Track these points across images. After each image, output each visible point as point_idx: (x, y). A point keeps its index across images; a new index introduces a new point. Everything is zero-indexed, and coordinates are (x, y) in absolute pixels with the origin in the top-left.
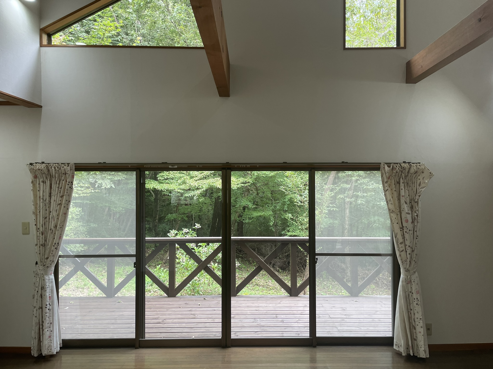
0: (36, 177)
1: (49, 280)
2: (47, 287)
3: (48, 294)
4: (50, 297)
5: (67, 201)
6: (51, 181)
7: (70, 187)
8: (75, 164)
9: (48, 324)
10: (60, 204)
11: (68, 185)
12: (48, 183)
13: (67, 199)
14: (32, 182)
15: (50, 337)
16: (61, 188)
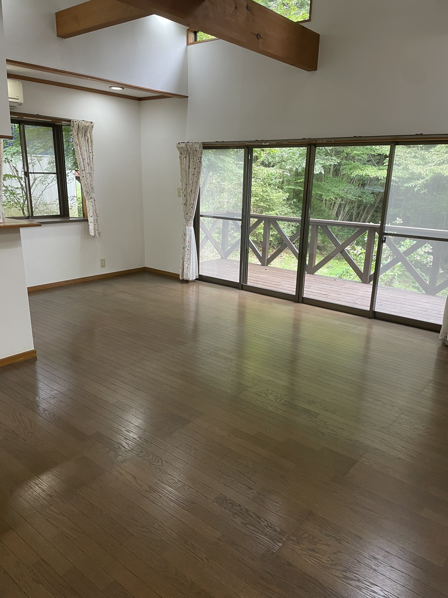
0: (181, 154)
1: (189, 229)
2: (187, 234)
3: (187, 239)
4: (189, 241)
5: (197, 172)
6: (189, 156)
7: (200, 162)
8: (202, 143)
9: (187, 259)
10: (194, 174)
11: (198, 159)
12: (188, 157)
13: (198, 171)
14: (180, 157)
15: (188, 268)
16: (194, 162)
